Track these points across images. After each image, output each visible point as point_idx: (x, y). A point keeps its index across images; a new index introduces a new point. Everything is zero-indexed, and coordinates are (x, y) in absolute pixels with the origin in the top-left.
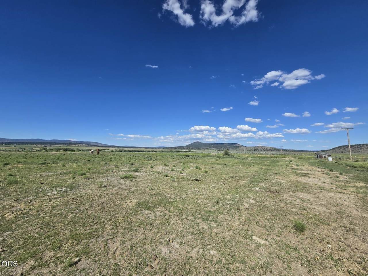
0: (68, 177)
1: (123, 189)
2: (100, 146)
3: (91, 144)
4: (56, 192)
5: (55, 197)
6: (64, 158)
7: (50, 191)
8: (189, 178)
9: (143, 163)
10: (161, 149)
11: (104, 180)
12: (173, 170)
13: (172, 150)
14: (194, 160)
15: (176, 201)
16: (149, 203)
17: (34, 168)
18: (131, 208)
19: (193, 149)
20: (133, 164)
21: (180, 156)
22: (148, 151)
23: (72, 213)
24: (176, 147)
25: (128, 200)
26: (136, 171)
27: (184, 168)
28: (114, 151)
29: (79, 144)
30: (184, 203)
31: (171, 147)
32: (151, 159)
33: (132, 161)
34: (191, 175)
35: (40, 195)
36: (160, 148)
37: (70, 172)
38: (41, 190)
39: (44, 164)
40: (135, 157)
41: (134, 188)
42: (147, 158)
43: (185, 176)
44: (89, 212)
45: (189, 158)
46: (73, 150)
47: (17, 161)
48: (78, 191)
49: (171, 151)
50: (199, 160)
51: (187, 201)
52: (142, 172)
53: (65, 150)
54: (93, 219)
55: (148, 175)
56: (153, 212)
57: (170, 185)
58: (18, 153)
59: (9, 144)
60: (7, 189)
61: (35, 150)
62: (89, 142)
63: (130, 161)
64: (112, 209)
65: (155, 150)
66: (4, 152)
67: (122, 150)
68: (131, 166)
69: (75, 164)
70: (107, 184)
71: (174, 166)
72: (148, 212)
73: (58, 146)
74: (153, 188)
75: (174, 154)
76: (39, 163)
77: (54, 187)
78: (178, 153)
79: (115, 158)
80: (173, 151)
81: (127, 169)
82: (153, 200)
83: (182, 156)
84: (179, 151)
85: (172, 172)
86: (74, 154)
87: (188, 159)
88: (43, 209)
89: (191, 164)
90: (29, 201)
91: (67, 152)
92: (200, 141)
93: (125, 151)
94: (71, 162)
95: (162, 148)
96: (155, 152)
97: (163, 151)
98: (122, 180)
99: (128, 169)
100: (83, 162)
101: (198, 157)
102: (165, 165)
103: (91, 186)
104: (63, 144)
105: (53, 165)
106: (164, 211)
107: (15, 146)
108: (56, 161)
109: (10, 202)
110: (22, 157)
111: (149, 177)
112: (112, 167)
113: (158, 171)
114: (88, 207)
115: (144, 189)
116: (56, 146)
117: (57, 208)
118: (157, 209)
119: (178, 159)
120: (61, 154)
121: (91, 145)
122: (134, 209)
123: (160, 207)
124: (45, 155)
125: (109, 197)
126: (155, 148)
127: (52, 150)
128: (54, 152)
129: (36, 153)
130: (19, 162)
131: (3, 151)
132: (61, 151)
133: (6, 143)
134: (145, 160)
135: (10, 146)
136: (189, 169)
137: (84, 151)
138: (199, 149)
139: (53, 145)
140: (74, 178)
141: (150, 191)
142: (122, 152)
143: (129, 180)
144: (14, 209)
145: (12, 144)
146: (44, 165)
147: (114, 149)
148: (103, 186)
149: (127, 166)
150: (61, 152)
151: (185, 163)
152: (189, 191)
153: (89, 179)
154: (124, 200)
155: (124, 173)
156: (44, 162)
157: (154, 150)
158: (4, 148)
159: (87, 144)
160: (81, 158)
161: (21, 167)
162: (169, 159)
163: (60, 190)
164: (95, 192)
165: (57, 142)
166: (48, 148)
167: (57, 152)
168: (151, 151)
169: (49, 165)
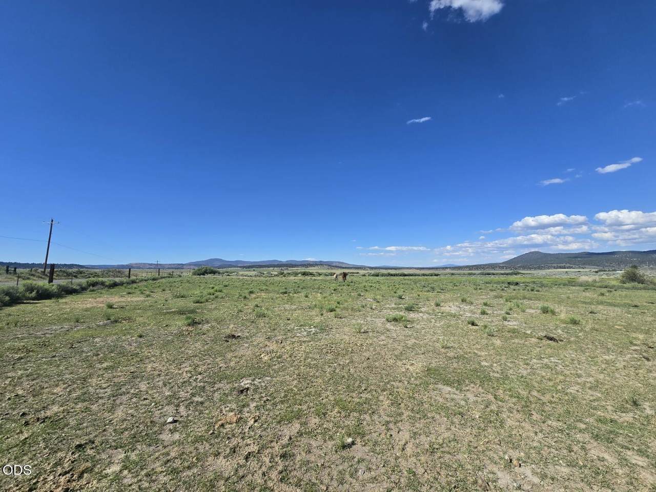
0: (314, 313)
1: (395, 340)
2: (346, 268)
3: (334, 264)
4: (305, 333)
5: (305, 339)
6: (303, 285)
7: (299, 331)
8: (529, 332)
9: (419, 296)
10: (448, 271)
11: (362, 322)
12: (483, 313)
13: (473, 272)
14: (533, 292)
15: (507, 377)
16: (450, 373)
17: (277, 298)
18: (414, 374)
19: (524, 268)
20: (403, 297)
21: (495, 283)
22: (424, 275)
23: (330, 366)
24: (481, 265)
25: (407, 360)
26: (409, 309)
27: (511, 309)
28: (367, 275)
29: (319, 265)
30: (529, 387)
31: (471, 266)
32: (433, 289)
33: (400, 293)
34: (532, 326)
35: (289, 334)
36: (447, 268)
37: (315, 306)
38: (289, 328)
39: (286, 293)
40: (402, 286)
41: (414, 341)
42: (424, 287)
43: (516, 327)
44: (352, 371)
45: (517, 287)
46: (311, 274)
47: (259, 289)
48: (330, 336)
49: (470, 274)
50: (543, 292)
51: (536, 385)
52: (421, 312)
53: (303, 275)
54: (359, 382)
55: (433, 318)
56: (459, 391)
57: (484, 341)
58: (258, 278)
59: (248, 268)
60: (256, 323)
62: (331, 261)
63: (395, 293)
64: (384, 372)
65: (437, 272)
66: (247, 278)
67: (377, 272)
68: (398, 301)
69: (319, 295)
70: (368, 329)
71: (485, 304)
72: (449, 389)
73: (295, 269)
74: (449, 345)
75: (480, 279)
76: (281, 291)
77: (301, 325)
78: (488, 278)
79: (371, 286)
80: (475, 274)
81: (393, 306)
82: (455, 369)
83: (498, 283)
84: (489, 274)
85: (482, 316)
86: (315, 280)
87: (514, 290)
88: (296, 354)
89: (526, 302)
90: (280, 342)
91: (306, 277)
92: (540, 251)
93: (383, 275)
94: (314, 292)
95: (450, 268)
96: (437, 275)
97: (453, 274)
98: (389, 324)
99: (396, 306)
101: (542, 285)
102: (463, 301)
103: (346, 329)
104: (300, 265)
105: (295, 295)
106: (484, 395)
107: (254, 270)
108: (297, 290)
109: (262, 339)
110: (263, 283)
111: (435, 322)
112: (369, 301)
113: (452, 312)
114: (347, 361)
115: (431, 343)
117: (311, 355)
118: (468, 388)
119: (492, 290)
120: (300, 280)
121: (334, 267)
122: (421, 378)
123: (472, 385)
124: (284, 281)
125: (375, 350)
126: (437, 268)
127: (289, 274)
128: (292, 278)
129: (274, 278)
130: (262, 291)
131: (246, 276)
132: (299, 275)
134: (421, 291)
135: (250, 270)
136: (524, 311)
137: (326, 275)
138: (540, 268)
139: (290, 267)
140: (322, 315)
141: (443, 350)
142: (378, 276)
143: (400, 325)
144: (267, 349)
145: (252, 268)
146: (286, 295)
147: (367, 272)
148: (362, 330)
149: (391, 300)
150: (300, 277)
151: (511, 298)
152: (535, 361)
153: (340, 318)
154: (401, 360)
155: (391, 313)
156: (284, 291)
157: (435, 272)
158: (246, 273)
159: (329, 265)
160: (325, 285)
161: (265, 297)
162: (471, 289)
163: (309, 330)
164: (353, 339)
165: (293, 263)
166: (285, 272)
167: (295, 277)
168: (429, 274)
169: (291, 294)
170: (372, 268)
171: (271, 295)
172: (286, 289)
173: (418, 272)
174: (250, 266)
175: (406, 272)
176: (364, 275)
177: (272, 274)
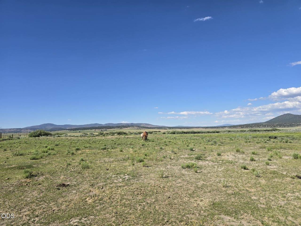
0: (127, 164)
1: (188, 182)
2: (151, 128)
3: (142, 126)
4: (121, 180)
5: (121, 184)
6: (119, 142)
7: (116, 178)
8: (285, 173)
9: (205, 148)
10: (226, 129)
11: (164, 169)
12: (252, 160)
13: (244, 129)
14: (287, 144)
15: (270, 208)
16: (229, 206)
17: (98, 153)
18: (203, 208)
19: (280, 126)
20: (193, 150)
21: (260, 137)
22: (208, 132)
23: (140, 205)
24: (249, 125)
25: (198, 198)
26: (199, 158)
27: (271, 157)
28: (167, 133)
29: (131, 126)
30: (285, 213)
32: (215, 143)
33: (191, 146)
34: (287, 168)
35: (109, 181)
36: (225, 127)
37: (128, 158)
38: (108, 176)
39: (105, 149)
40: (192, 141)
41: (202, 182)
42: (209, 141)
43: (275, 170)
44: (157, 208)
45: (276, 140)
46: (125, 134)
47: (84, 147)
48: (140, 181)
49: (242, 131)
50: (294, 143)
51: (291, 212)
52: (207, 160)
53: (119, 134)
54: (162, 216)
55: (216, 165)
56: (236, 219)
57: (253, 181)
58: (83, 138)
59: (75, 130)
60: (82, 173)
61: (95, 135)
62: (140, 123)
63: (188, 146)
64: (181, 207)
65: (218, 130)
66: (74, 138)
67: (174, 131)
68: (191, 152)
69: (131, 149)
70: (168, 174)
71: (253, 153)
72: (228, 218)
73: (112, 130)
74: (228, 185)
75: (250, 135)
76: (101, 148)
77: (118, 174)
78: (255, 134)
79: (170, 142)
80: (245, 131)
81: (187, 156)
82: (233, 202)
83: (262, 137)
84: (255, 131)
85: (252, 162)
86: (128, 138)
87: (274, 142)
88: (114, 197)
89: (282, 151)
90: (101, 188)
91: (121, 135)
92: (291, 113)
93: (178, 133)
94: (127, 147)
95: (227, 127)
96: (218, 132)
97: (229, 131)
98: (184, 170)
99: (189, 157)
100: (138, 147)
101: (293, 139)
102: (238, 151)
103: (152, 175)
104: (116, 127)
105: (112, 150)
106: (255, 222)
107: (80, 132)
108: (114, 146)
109: (87, 186)
110: (87, 142)
111: (218, 168)
112: (169, 153)
113: (229, 160)
114: (153, 200)
115: (215, 184)
116: (111, 130)
117: (125, 197)
118: (242, 217)
119: (258, 143)
120: (117, 138)
121: (142, 127)
122: (208, 211)
123: (246, 214)
124: (103, 140)
125: (174, 191)
126: (218, 127)
127: (107, 134)
128: (110, 137)
129: (96, 137)
130: (86, 148)
131: (73, 137)
132: (116, 134)
133: (74, 129)
134: (207, 145)
135: (76, 132)
136: (281, 158)
137: (136, 134)
138: (291, 126)
139: (108, 129)
140: (134, 165)
141: (224, 189)
142: (174, 133)
143: (192, 170)
144: (91, 194)
145: (78, 130)
146: (105, 150)
147: (166, 131)
148: (164, 176)
149: (185, 152)
150: (116, 136)
151: (272, 149)
152: (289, 194)
153: (147, 167)
154: (193, 197)
155: (185, 162)
156: (104, 147)
157: (216, 130)
158: (73, 134)
159: (138, 127)
160: (135, 142)
161: (88, 152)
162: (243, 142)
163: (124, 177)
164: (158, 182)
165: (111, 125)
166: (104, 132)
167: (112, 136)
168: (212, 131)
169: (109, 150)
170: (170, 128)
171: (94, 151)
172: (105, 145)
173: (204, 130)
174: (76, 129)
175: (195, 130)
176: (164, 133)
177: (94, 135)
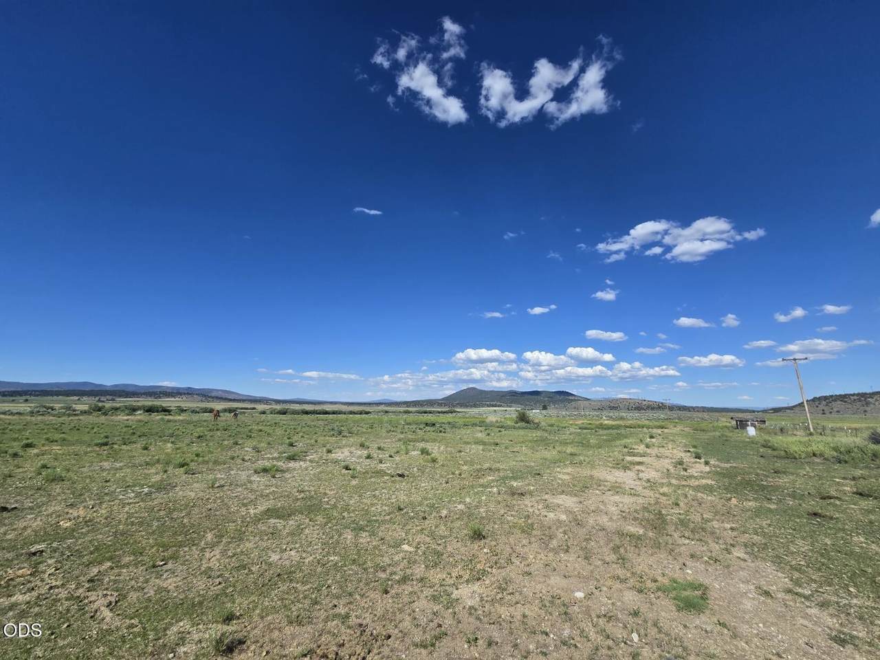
2: (234, 400)
3: (213, 394)
6: (144, 430)
8: (389, 472)
9: (316, 441)
10: (382, 408)
12: (368, 457)
13: (410, 409)
19: (462, 405)
20: (294, 445)
21: (416, 424)
22: (351, 413)
24: (419, 401)
26: (292, 458)
28: (268, 412)
29: (185, 394)
31: (408, 402)
34: (399, 466)
35: (107, 498)
36: (380, 404)
37: (158, 461)
39: (105, 444)
46: (166, 411)
49: (406, 412)
52: (305, 461)
53: (147, 411)
58: (40, 418)
61: (78, 410)
62: (208, 389)
63: (289, 438)
65: (367, 409)
66: (7, 417)
67: (284, 409)
68: (287, 448)
69: (169, 445)
73: (131, 401)
76: (95, 442)
79: (261, 430)
80: (412, 412)
84: (425, 412)
86: (169, 421)
91: (153, 415)
92: (477, 387)
93: (295, 412)
94: (160, 441)
95: (385, 404)
96: (367, 413)
97: (387, 412)
100: (188, 441)
102: (361, 445)
104: (144, 394)
107: (27, 401)
108: (128, 439)
112: (246, 451)
116: (128, 399)
119: (402, 433)
120: (140, 421)
121: (213, 398)
124: (103, 424)
126: (369, 404)
127: (117, 409)
128: (122, 417)
129: (81, 417)
130: (52, 442)
132: (139, 412)
134: (325, 436)
135: (14, 401)
136: (407, 454)
137: (194, 412)
138: (475, 406)
139: (120, 396)
142: (284, 413)
143: (269, 476)
145: (21, 395)
146: (104, 448)
147: (269, 407)
150: (140, 415)
151: (410, 441)
156: (104, 440)
157: (362, 409)
159: (203, 395)
160: (185, 430)
161: (59, 452)
162: (384, 432)
165: (130, 389)
166: (108, 405)
167: (128, 415)
168: (358, 411)
169: (116, 446)
170: (278, 402)
171: (77, 448)
172: (107, 437)
173: (344, 408)
175: (328, 408)
176: (264, 413)
177: (74, 411)
